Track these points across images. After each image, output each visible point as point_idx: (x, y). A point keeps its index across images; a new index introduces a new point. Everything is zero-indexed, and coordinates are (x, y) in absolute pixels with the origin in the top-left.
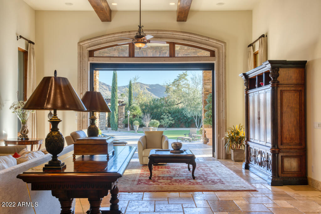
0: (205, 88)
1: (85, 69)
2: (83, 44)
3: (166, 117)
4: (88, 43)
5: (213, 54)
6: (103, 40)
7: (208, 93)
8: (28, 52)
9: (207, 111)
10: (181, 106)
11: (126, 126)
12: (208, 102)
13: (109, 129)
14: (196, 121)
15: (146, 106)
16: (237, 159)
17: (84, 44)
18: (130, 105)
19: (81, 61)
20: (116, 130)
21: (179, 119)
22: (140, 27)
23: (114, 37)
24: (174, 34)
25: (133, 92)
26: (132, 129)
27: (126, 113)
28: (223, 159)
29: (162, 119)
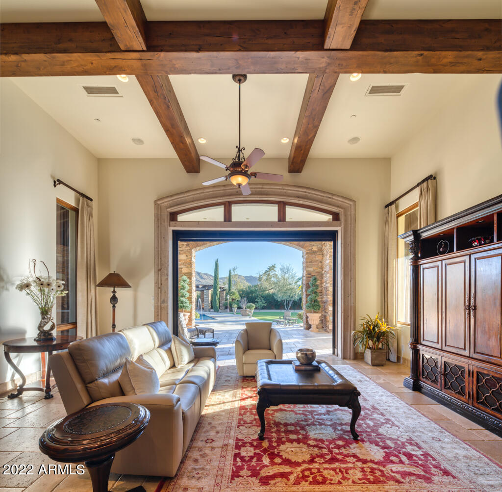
0: (307, 271)
1: (164, 238)
2: (161, 203)
3: (260, 300)
4: (168, 201)
5: (336, 217)
6: (189, 197)
7: (310, 276)
8: (79, 209)
9: (310, 295)
10: (272, 291)
11: (226, 308)
12: (311, 285)
13: (212, 310)
14: (285, 304)
15: (243, 291)
16: (377, 362)
17: (163, 203)
18: (230, 290)
19: (158, 226)
20: (218, 311)
21: (270, 303)
22: (239, 151)
23: (204, 193)
24: (286, 189)
25: (232, 280)
26: (231, 310)
27: (226, 297)
28: (350, 359)
29: (257, 302)
